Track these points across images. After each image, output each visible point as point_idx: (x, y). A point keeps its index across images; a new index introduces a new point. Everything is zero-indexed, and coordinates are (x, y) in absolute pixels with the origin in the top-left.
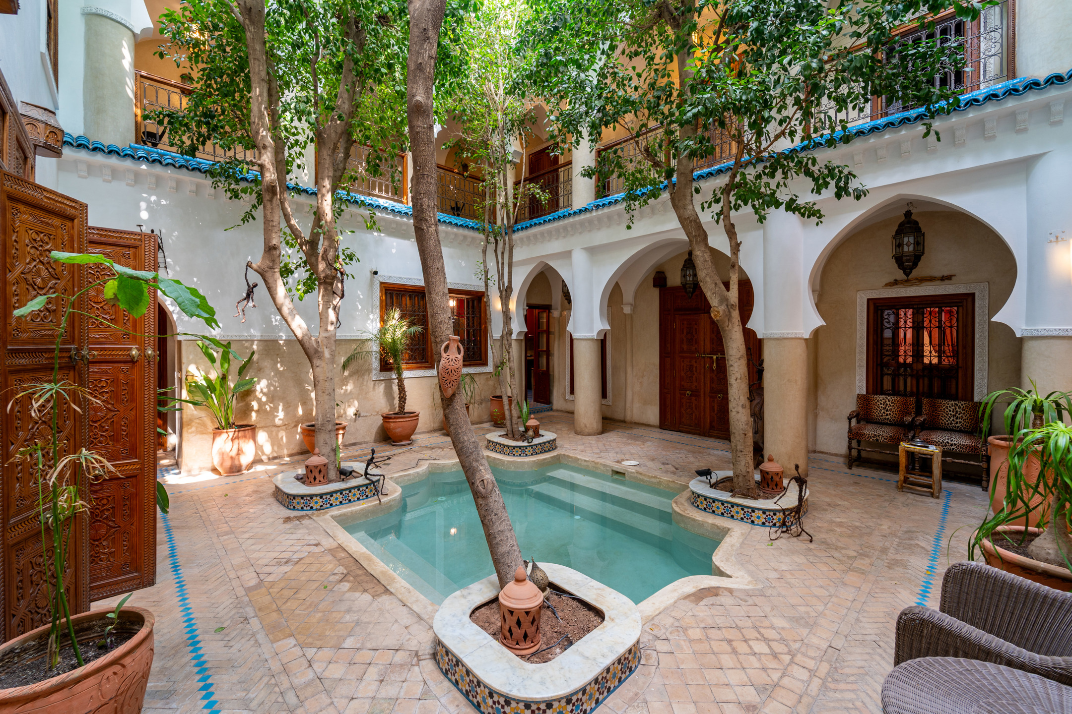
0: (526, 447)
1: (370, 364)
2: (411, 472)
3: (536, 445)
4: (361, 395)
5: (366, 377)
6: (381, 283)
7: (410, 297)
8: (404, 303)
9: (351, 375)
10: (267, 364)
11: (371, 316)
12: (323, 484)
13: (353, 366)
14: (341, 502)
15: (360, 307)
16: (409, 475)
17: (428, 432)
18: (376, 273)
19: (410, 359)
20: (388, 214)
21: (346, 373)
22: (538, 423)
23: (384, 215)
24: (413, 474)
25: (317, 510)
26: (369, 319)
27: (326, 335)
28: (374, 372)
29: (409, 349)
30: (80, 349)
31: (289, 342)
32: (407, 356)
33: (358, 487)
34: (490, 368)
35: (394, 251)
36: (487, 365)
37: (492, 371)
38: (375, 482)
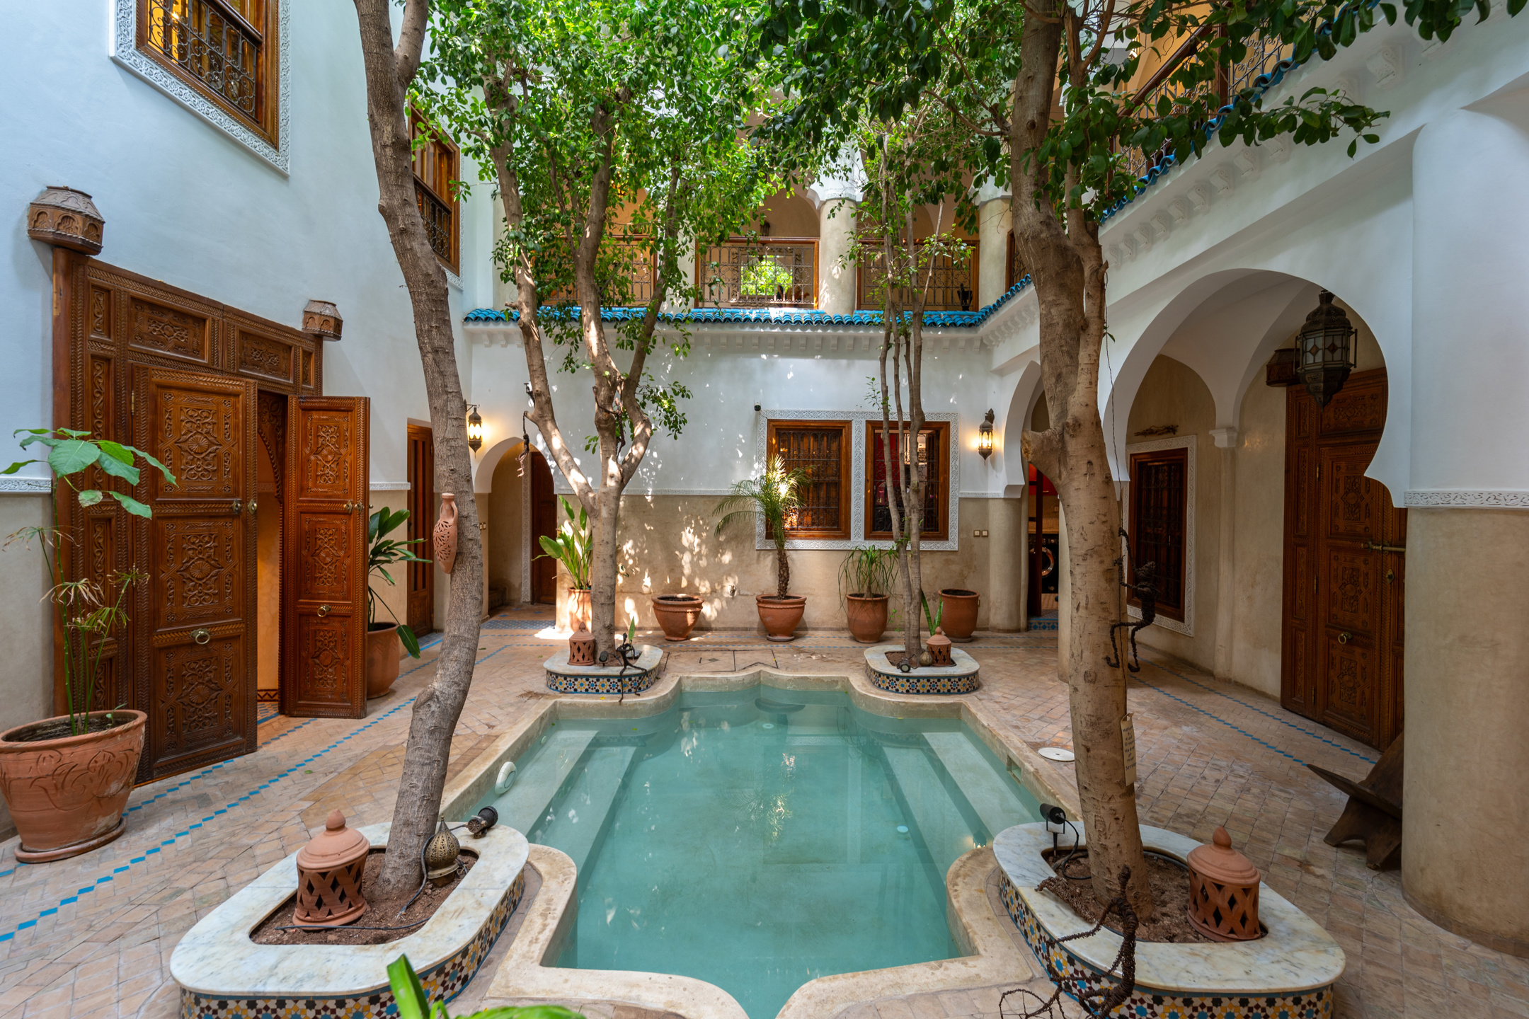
0: (898, 678)
1: (753, 528)
2: (719, 676)
3: (919, 678)
4: (738, 567)
5: (747, 545)
6: (769, 421)
7: (815, 436)
8: (806, 445)
9: (728, 541)
10: (633, 522)
11: (756, 466)
12: (582, 664)
13: (730, 531)
14: (587, 690)
15: (740, 455)
16: (714, 679)
17: (838, 630)
18: (758, 408)
19: (813, 524)
20: (773, 327)
21: (722, 539)
22: (947, 641)
23: (768, 330)
24: (721, 680)
25: (561, 692)
26: (753, 469)
27: (604, 490)
28: (757, 539)
29: (812, 510)
30: (245, 501)
31: (656, 497)
32: (808, 519)
33: (608, 677)
34: (952, 544)
35: (790, 376)
36: (947, 539)
37: (956, 549)
38: (630, 677)
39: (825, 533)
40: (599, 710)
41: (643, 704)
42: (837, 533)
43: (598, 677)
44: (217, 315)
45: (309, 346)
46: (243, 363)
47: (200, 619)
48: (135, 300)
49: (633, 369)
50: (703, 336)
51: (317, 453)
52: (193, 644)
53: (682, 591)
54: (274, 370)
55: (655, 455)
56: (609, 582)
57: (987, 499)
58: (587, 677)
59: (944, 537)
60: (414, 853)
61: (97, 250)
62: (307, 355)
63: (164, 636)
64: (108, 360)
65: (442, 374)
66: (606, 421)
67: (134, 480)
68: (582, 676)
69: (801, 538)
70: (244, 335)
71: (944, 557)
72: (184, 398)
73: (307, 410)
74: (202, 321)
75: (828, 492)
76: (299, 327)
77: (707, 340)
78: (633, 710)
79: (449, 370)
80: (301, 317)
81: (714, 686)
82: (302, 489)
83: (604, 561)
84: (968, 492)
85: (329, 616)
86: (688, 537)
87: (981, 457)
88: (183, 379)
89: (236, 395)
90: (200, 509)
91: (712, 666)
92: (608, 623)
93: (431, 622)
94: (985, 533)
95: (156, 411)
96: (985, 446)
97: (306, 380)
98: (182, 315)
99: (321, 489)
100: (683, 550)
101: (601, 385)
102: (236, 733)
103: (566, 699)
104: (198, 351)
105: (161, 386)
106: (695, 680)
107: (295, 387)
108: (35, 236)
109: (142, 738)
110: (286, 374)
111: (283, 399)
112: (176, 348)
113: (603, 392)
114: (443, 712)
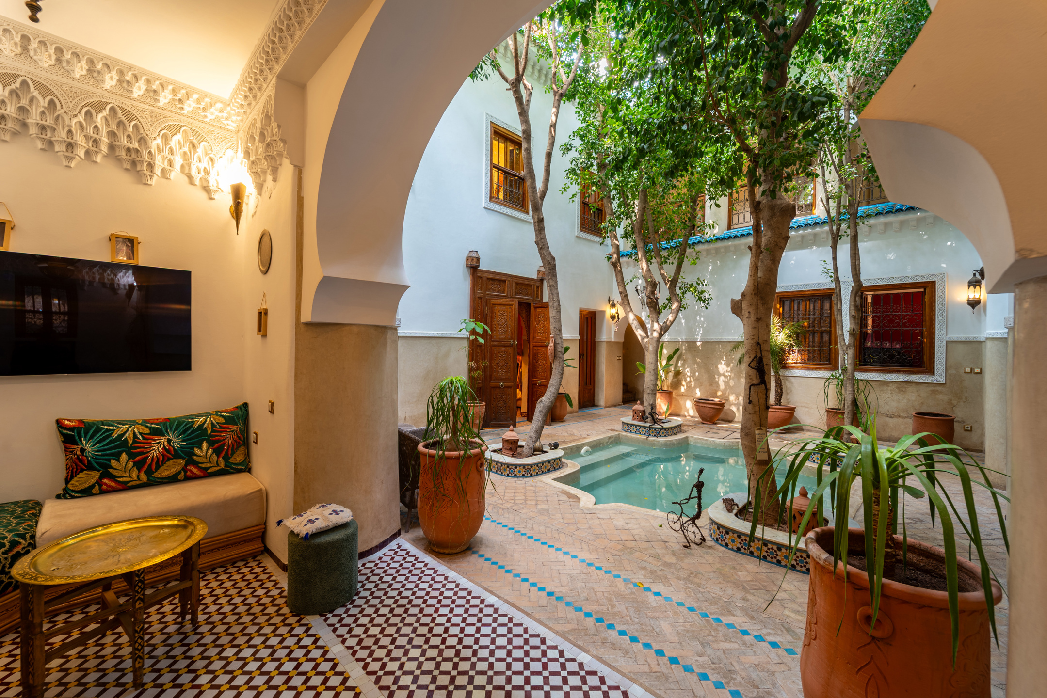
8: (804, 307)
12: (637, 421)
19: (809, 360)
27: (651, 337)
29: (809, 350)
30: (514, 341)
31: (705, 343)
32: (806, 357)
33: (645, 427)
34: (939, 376)
35: (793, 262)
36: (933, 374)
37: (944, 382)
38: (655, 429)
39: (818, 366)
40: (638, 440)
41: (658, 442)
42: (828, 366)
43: (641, 426)
44: (509, 279)
45: (538, 284)
46: (517, 293)
47: (502, 379)
48: (488, 279)
49: (675, 274)
50: (729, 247)
51: (538, 324)
52: (500, 387)
53: (717, 397)
54: (527, 294)
55: (702, 319)
56: (654, 383)
57: (981, 342)
58: (636, 426)
59: (931, 371)
60: (531, 446)
61: (479, 266)
62: (538, 287)
63: (493, 383)
64: (481, 298)
65: (552, 294)
66: (650, 303)
67: (481, 333)
68: (634, 425)
69: (798, 369)
70: (517, 283)
71: (931, 388)
72: (499, 308)
73: (536, 308)
74: (504, 281)
75: (821, 338)
76: (535, 277)
77: (732, 249)
78: (653, 444)
79: (555, 292)
80: (536, 273)
81: (706, 444)
82: (534, 338)
83: (650, 372)
84: (954, 335)
85: (540, 385)
86: (722, 367)
87: (970, 308)
88: (499, 301)
89: (512, 305)
90: (502, 343)
91: (716, 435)
92: (651, 403)
93: (594, 401)
94: (977, 370)
95: (492, 312)
96: (971, 297)
97: (537, 297)
98: (500, 281)
99: (539, 337)
100: (720, 375)
101: (648, 286)
102: (511, 420)
103: (625, 434)
104: (504, 292)
105: (493, 304)
106: (696, 439)
107: (533, 300)
108: (467, 266)
109: (484, 410)
110: (530, 295)
111: (529, 304)
112: (498, 292)
113: (649, 289)
114: (544, 407)
